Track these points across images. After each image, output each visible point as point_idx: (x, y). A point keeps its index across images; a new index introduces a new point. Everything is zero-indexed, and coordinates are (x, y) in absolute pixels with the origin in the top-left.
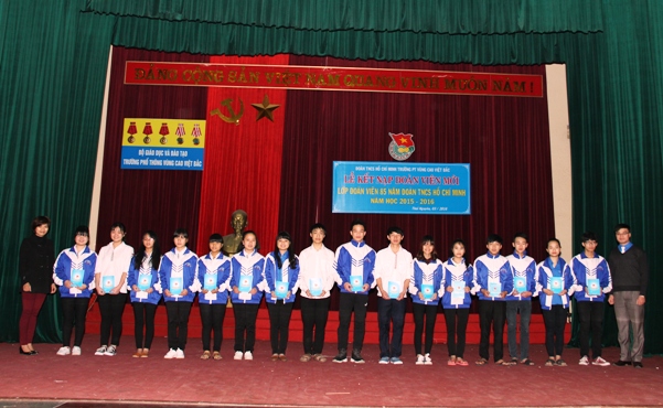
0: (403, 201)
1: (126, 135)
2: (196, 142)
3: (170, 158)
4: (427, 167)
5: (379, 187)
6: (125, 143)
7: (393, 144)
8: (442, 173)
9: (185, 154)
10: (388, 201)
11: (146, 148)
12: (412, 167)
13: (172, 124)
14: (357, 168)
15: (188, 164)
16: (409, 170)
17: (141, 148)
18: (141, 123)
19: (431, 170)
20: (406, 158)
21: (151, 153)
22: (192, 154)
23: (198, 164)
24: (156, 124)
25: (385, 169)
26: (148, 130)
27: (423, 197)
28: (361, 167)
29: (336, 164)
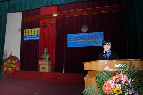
0: (85, 43)
2: (38, 33)
3: (33, 37)
4: (91, 34)
5: (79, 40)
8: (96, 35)
9: (35, 36)
10: (81, 43)
12: (87, 34)
13: (33, 30)
14: (73, 36)
15: (36, 38)
16: (87, 35)
17: (27, 36)
18: (27, 30)
19: (93, 34)
20: (86, 32)
21: (29, 37)
22: (37, 36)
23: (38, 38)
24: (30, 30)
25: (80, 35)
27: (91, 42)
28: (74, 35)
29: (68, 35)
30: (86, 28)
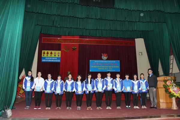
0: (105, 69)
1: (43, 54)
2: (59, 56)
3: (53, 59)
4: (110, 61)
5: (100, 66)
6: (42, 56)
7: (103, 56)
8: (114, 63)
9: (56, 59)
10: (102, 69)
11: (47, 57)
12: (107, 61)
13: (53, 52)
15: (57, 61)
17: (46, 57)
18: (46, 52)
20: (106, 59)
21: (48, 58)
22: (58, 59)
23: (59, 61)
24: (50, 52)
25: (101, 62)
26: (48, 53)
27: (110, 68)
28: (96, 61)
29: (90, 61)
30: (106, 56)
